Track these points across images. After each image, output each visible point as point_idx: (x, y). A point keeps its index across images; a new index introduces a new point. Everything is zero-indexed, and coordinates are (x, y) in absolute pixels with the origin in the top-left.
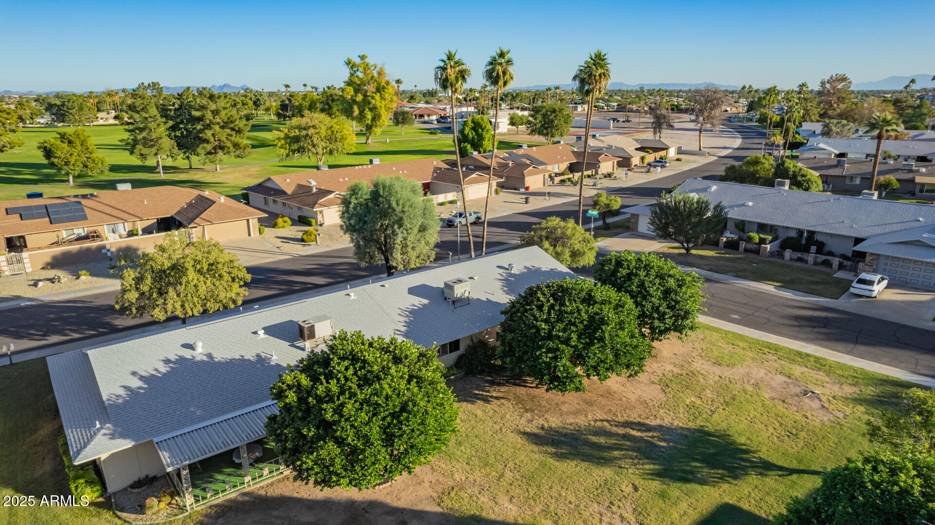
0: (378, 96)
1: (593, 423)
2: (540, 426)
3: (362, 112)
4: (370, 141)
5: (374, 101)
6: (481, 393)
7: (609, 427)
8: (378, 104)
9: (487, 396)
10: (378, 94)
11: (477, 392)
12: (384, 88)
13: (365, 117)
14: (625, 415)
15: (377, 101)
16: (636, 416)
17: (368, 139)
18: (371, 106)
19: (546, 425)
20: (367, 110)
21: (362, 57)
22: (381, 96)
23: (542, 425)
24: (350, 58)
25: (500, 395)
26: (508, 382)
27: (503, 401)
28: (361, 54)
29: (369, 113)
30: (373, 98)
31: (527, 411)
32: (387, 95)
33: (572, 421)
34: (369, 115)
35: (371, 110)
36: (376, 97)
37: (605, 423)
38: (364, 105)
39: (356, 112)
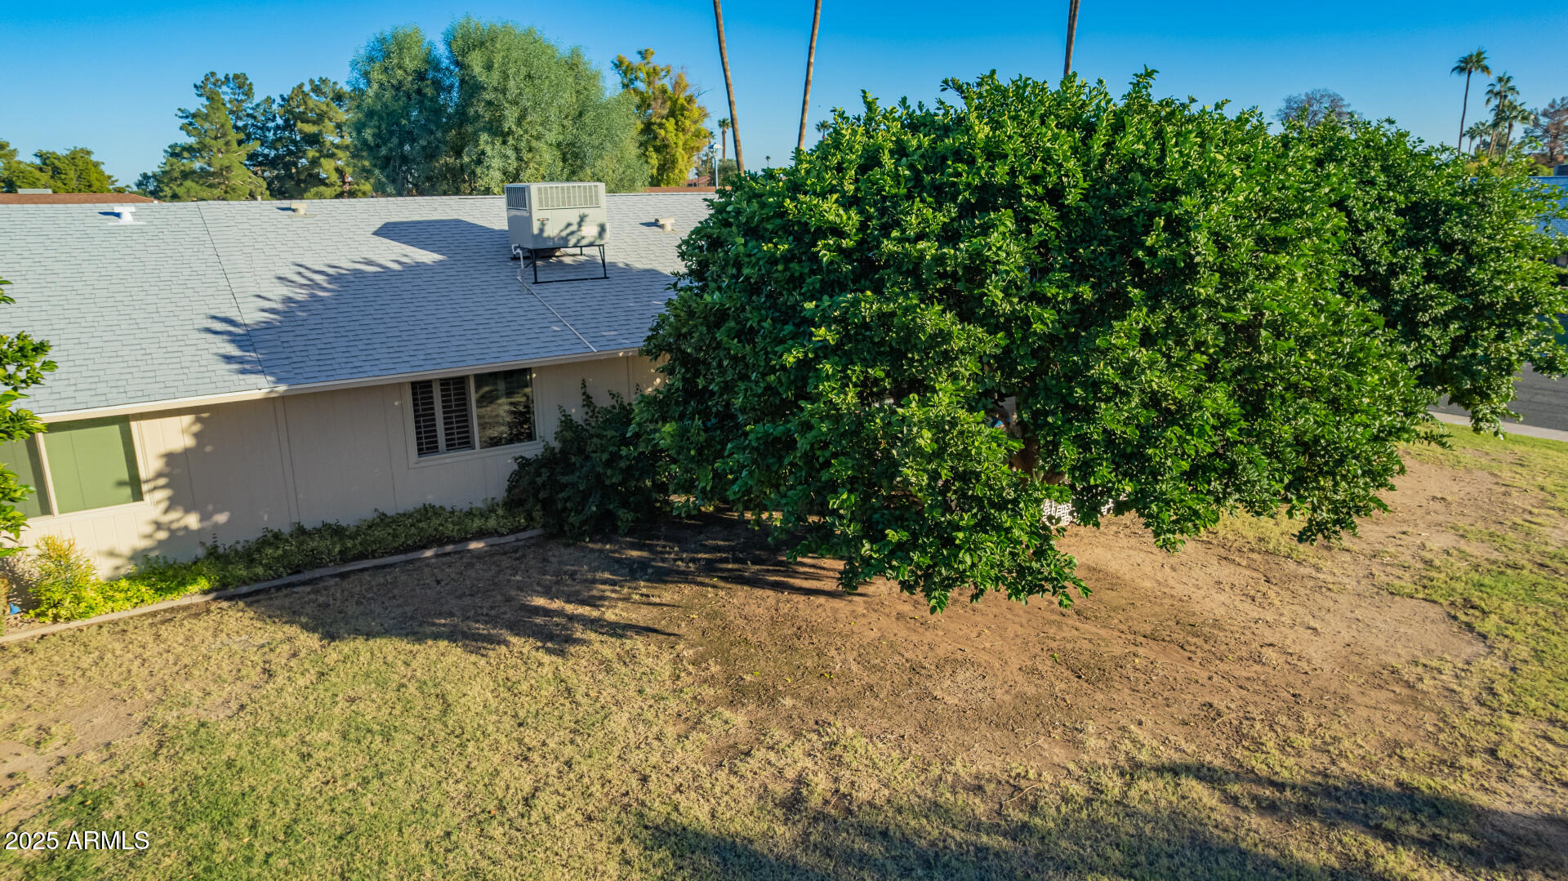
1: (1113, 785)
2: (781, 789)
5: (662, 132)
6: (556, 605)
7: (1224, 813)
8: (671, 137)
9: (572, 618)
11: (540, 601)
14: (1305, 742)
15: (669, 133)
16: (1371, 746)
18: (658, 143)
19: (821, 784)
20: (651, 149)
21: (643, 54)
23: (800, 781)
24: (622, 56)
25: (641, 616)
26: (710, 568)
27: (638, 643)
30: (661, 126)
31: (737, 694)
33: (986, 764)
34: (653, 159)
35: (657, 150)
37: (1197, 790)
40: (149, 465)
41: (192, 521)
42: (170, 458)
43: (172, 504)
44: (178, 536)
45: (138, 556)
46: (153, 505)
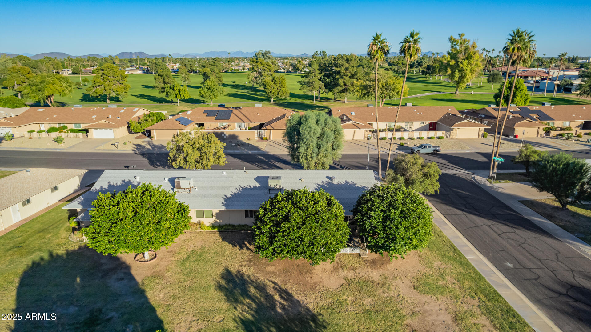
0: (465, 63)
3: (453, 72)
4: (458, 92)
5: (461, 65)
8: (465, 67)
10: (467, 61)
12: (471, 56)
13: (454, 76)
15: (464, 65)
17: (457, 91)
18: (460, 68)
20: (457, 71)
21: (461, 35)
22: (468, 62)
24: (453, 36)
28: (460, 33)
29: (458, 73)
30: (462, 63)
32: (472, 62)
34: (457, 75)
35: (459, 71)
36: (464, 63)
38: (456, 68)
39: (449, 71)
40: (214, 214)
41: (218, 221)
42: (216, 213)
43: (216, 218)
44: (216, 222)
45: (212, 224)
46: (214, 218)
